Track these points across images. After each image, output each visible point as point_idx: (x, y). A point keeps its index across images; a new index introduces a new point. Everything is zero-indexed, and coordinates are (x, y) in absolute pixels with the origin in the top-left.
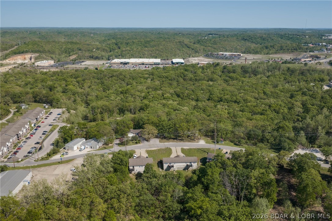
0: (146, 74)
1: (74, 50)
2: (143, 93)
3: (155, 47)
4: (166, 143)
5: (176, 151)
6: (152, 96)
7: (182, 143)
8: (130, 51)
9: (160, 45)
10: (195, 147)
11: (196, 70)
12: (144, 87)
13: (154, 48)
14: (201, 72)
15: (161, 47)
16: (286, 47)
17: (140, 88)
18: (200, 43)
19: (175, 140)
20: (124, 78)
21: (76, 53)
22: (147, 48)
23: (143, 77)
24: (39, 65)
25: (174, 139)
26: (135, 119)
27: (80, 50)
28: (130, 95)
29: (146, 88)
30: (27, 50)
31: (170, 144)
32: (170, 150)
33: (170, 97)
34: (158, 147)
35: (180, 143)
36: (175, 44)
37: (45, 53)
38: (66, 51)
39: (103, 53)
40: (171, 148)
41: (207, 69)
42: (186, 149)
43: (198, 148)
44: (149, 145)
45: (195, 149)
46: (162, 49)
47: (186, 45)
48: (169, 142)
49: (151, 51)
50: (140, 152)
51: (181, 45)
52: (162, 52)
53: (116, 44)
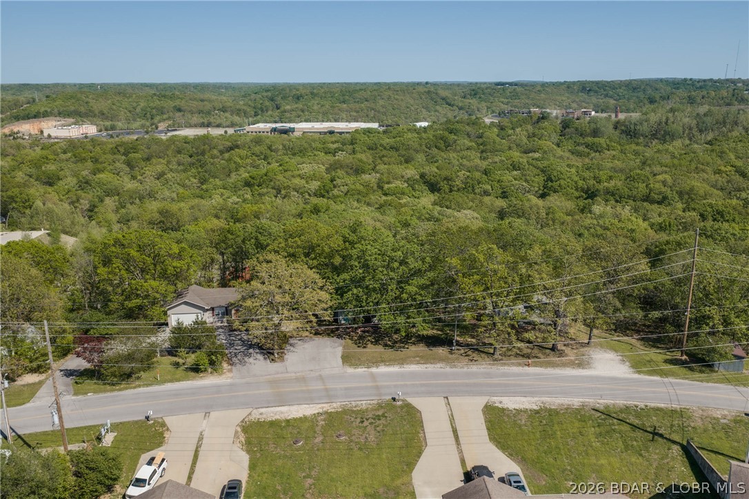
0: (333, 143)
1: (165, 110)
2: (314, 182)
3: (366, 103)
4: (383, 369)
5: (455, 431)
6: (345, 189)
7: (480, 369)
8: (303, 111)
9: (379, 97)
10: (576, 402)
11: (481, 131)
12: (321, 166)
13: (363, 105)
14: (498, 136)
15: (381, 102)
16: (703, 98)
17: (306, 168)
18: (478, 96)
19: (441, 351)
20: (268, 152)
21: (169, 118)
22: (345, 105)
23: (324, 148)
24: (53, 135)
25: (432, 342)
26: (230, 236)
27: (179, 110)
28: (273, 188)
29: (327, 169)
30: (46, 111)
31: (413, 375)
32: (411, 416)
33: (407, 191)
34: (329, 396)
35: (474, 368)
36: (415, 95)
37: (91, 118)
38: (146, 114)
39: (238, 117)
40: (415, 402)
41: (513, 129)
42: (519, 411)
43: (602, 402)
44: (273, 383)
45: (580, 415)
46: (383, 107)
47: (443, 99)
48: (402, 362)
49: (358, 112)
50: (201, 439)
51: (432, 99)
52: (384, 114)
53: (272, 100)
